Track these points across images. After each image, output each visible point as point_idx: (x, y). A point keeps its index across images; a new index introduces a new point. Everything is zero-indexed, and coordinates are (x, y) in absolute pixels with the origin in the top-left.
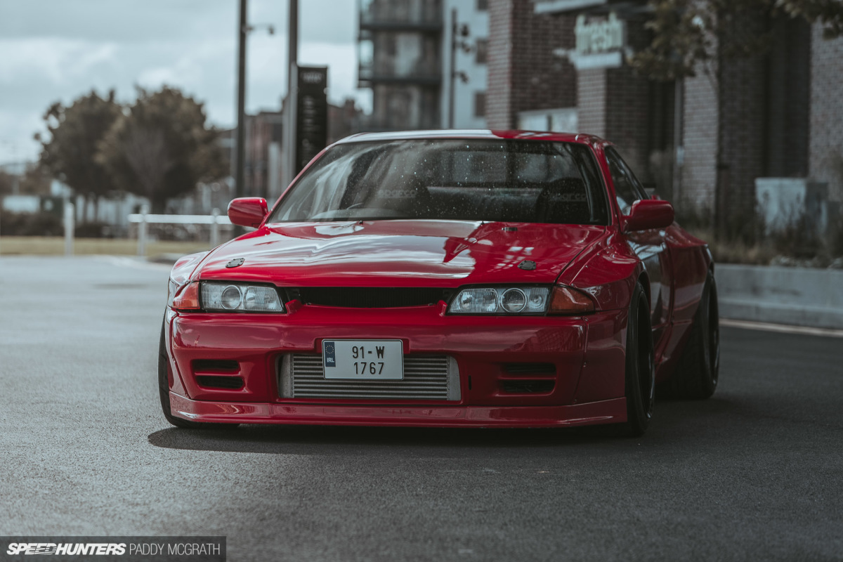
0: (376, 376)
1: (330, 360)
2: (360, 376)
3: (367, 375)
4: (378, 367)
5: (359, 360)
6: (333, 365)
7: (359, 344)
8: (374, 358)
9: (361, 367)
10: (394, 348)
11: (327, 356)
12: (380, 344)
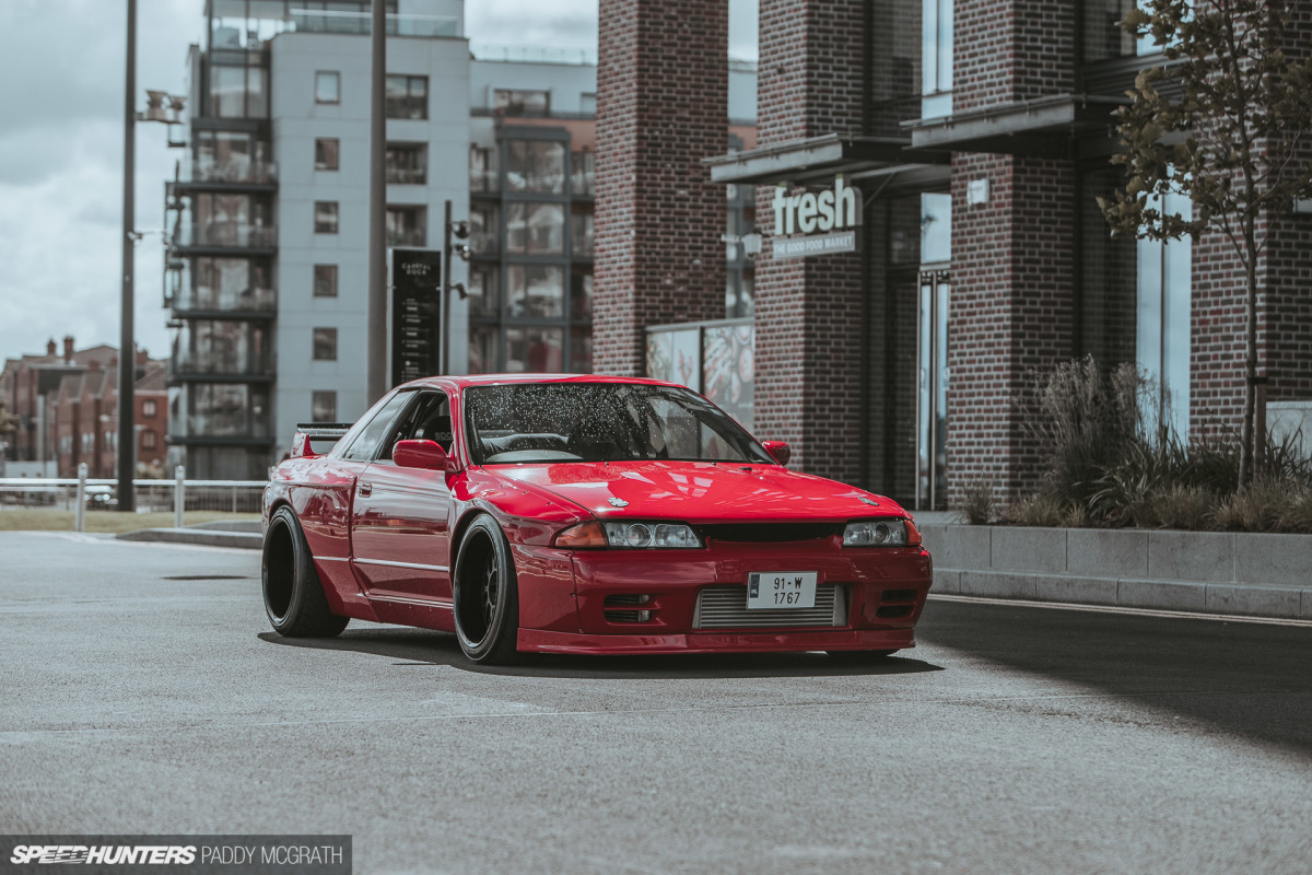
0: (793, 605)
1: (754, 591)
2: (778, 606)
3: (785, 605)
4: (794, 597)
5: (780, 591)
6: (756, 596)
7: (780, 576)
8: (792, 588)
9: (780, 597)
10: (810, 579)
11: (752, 588)
12: (798, 575)
